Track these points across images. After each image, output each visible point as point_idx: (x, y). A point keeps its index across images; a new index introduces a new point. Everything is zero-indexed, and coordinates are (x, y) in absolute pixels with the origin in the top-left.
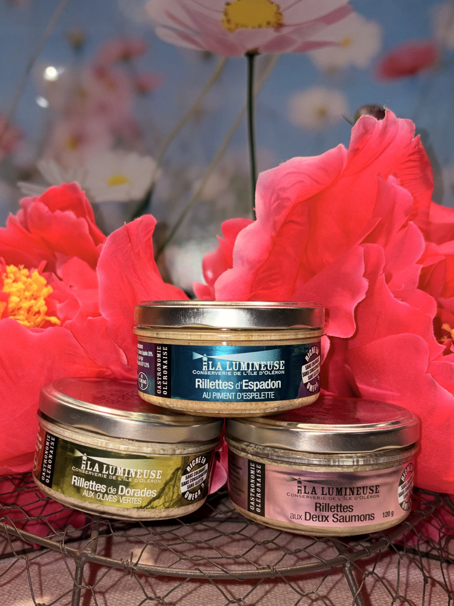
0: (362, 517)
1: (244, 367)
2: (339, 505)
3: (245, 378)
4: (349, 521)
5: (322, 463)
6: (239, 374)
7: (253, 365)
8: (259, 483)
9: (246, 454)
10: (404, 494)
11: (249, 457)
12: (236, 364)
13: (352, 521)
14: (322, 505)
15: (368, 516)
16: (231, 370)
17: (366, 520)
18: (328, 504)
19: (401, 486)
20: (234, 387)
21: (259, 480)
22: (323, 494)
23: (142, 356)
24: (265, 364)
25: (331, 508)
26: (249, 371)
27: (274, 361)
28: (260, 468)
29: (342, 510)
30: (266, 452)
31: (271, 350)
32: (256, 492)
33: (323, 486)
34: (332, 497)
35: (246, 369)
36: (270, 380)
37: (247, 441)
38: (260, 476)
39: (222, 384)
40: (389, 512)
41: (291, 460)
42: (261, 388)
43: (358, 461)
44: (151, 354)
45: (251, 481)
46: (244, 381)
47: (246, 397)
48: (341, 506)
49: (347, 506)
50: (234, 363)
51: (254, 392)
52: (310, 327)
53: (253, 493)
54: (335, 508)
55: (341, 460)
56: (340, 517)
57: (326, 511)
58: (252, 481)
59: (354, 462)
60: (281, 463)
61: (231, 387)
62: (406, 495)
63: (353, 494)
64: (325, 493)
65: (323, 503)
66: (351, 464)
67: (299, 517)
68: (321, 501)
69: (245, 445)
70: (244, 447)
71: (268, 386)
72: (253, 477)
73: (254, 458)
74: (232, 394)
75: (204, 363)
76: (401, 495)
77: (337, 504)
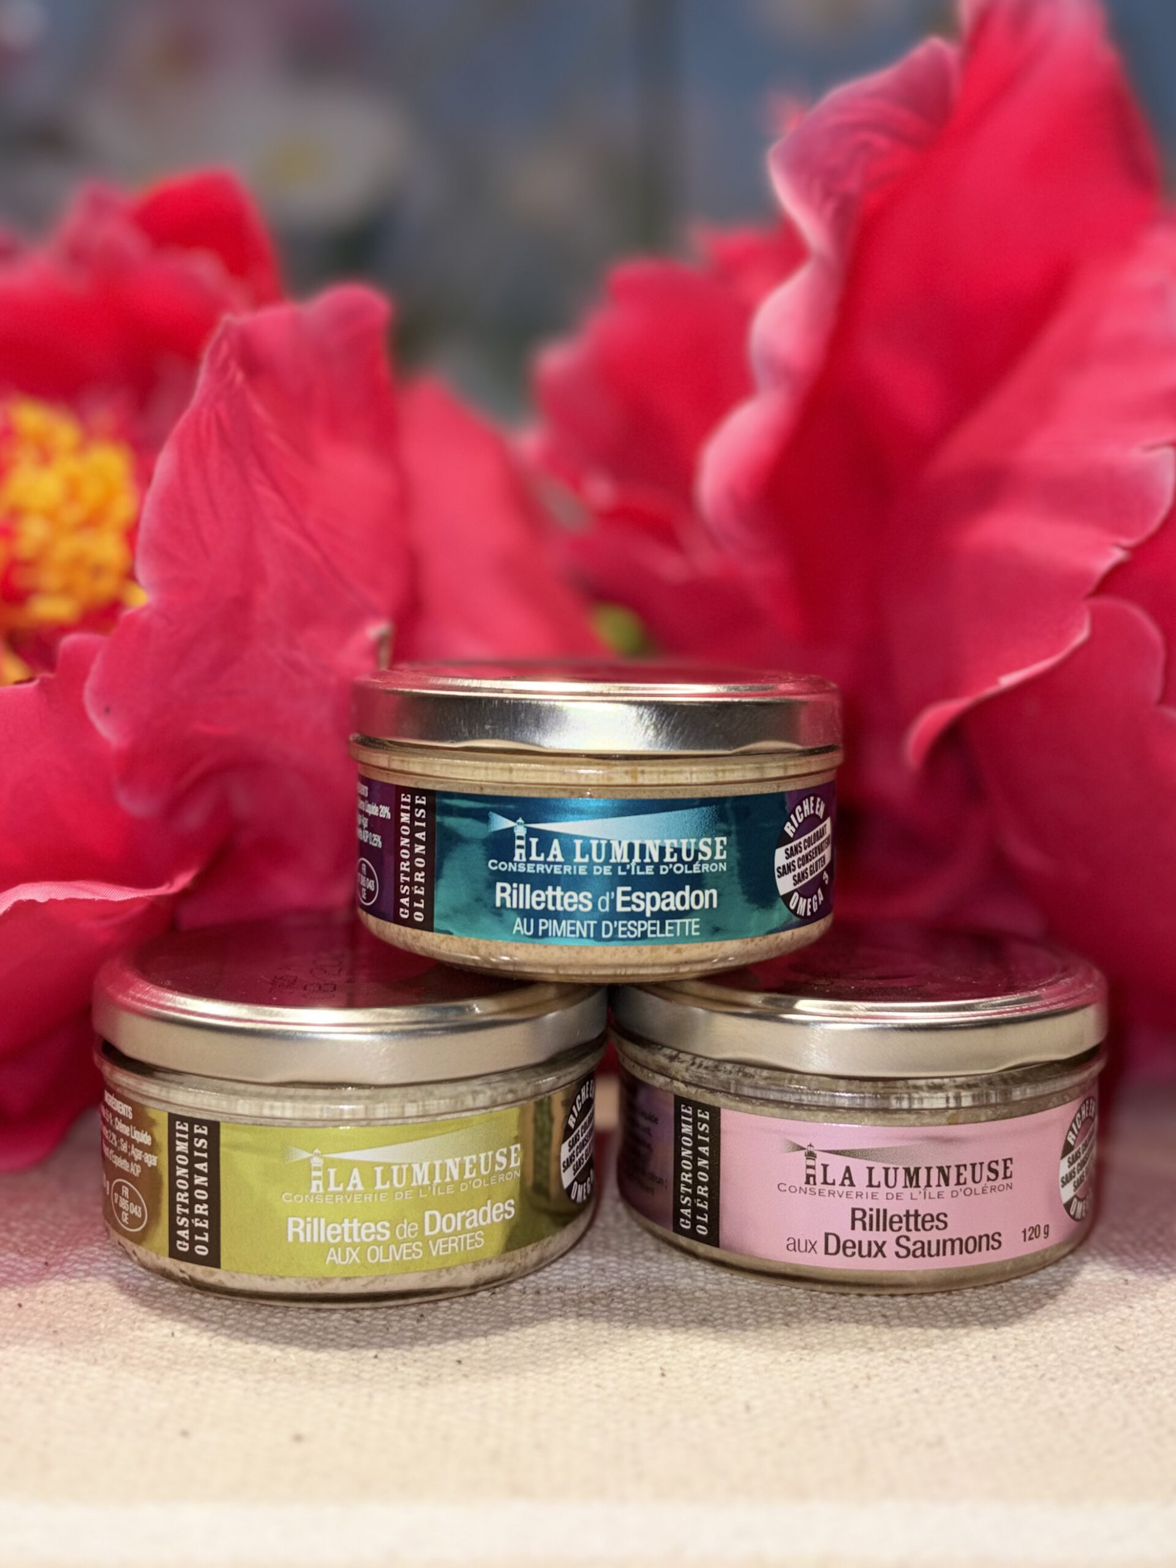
0: (971, 1242)
1: (620, 854)
2: (912, 1212)
3: (624, 881)
4: (938, 1254)
5: (868, 1104)
6: (607, 871)
7: (643, 847)
8: (704, 1157)
9: (668, 1080)
10: (1075, 1179)
11: (678, 1089)
12: (599, 846)
13: (944, 1254)
14: (868, 1213)
15: (984, 1240)
16: (586, 860)
17: (980, 1250)
18: (885, 1211)
19: (1066, 1159)
20: (595, 905)
21: (704, 1150)
22: (870, 1185)
23: (366, 815)
24: (676, 846)
25: (891, 1222)
26: (633, 864)
27: (699, 839)
28: (707, 1117)
29: (920, 1226)
30: (722, 1076)
31: (691, 811)
32: (696, 1182)
33: (871, 1164)
34: (894, 1191)
35: (626, 860)
36: (687, 888)
37: (673, 1045)
38: (707, 1139)
39: (562, 897)
40: (1039, 1226)
41: (787, 1098)
42: (665, 909)
43: (958, 1098)
44: (385, 812)
45: (683, 1154)
46: (620, 890)
47: (624, 933)
48: (917, 1215)
49: (932, 1216)
50: (594, 843)
51: (647, 919)
52: (798, 747)
53: (687, 1185)
54: (901, 1221)
55: (916, 1096)
56: (915, 1244)
57: (878, 1229)
58: (686, 1153)
59: (948, 1099)
60: (762, 1104)
61: (585, 906)
62: (1081, 1180)
63: (947, 1184)
64: (875, 1183)
65: (871, 1210)
66: (941, 1104)
67: (809, 1246)
68: (866, 1204)
69: (665, 1055)
70: (664, 1061)
71: (683, 902)
72: (687, 1141)
73: (692, 1092)
74: (589, 925)
75: (518, 842)
76: (1065, 1181)
77: (908, 1212)
